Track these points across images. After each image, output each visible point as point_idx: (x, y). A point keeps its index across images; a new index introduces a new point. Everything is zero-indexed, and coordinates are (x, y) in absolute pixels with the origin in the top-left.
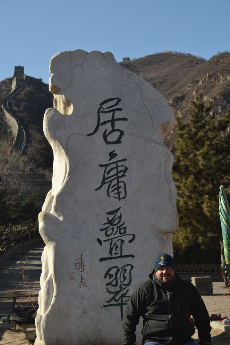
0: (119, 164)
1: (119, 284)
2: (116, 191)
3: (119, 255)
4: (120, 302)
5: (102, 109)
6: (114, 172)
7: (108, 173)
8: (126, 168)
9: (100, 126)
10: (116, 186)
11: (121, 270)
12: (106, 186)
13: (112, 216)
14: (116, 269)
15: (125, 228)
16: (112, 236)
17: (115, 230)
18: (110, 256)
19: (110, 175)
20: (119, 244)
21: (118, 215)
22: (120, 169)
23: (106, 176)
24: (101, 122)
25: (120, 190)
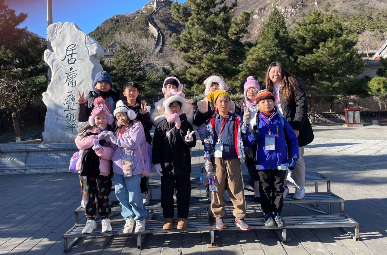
0: (74, 72)
1: (72, 120)
2: (72, 84)
3: (72, 109)
4: (72, 127)
5: (68, 49)
6: (72, 76)
7: (69, 77)
8: (76, 74)
9: (67, 57)
10: (72, 82)
11: (72, 115)
12: (68, 82)
13: (70, 93)
14: (70, 114)
15: (75, 98)
16: (70, 102)
17: (71, 99)
18: (68, 109)
19: (70, 77)
20: (72, 105)
21: (72, 93)
22: (74, 75)
23: (68, 78)
24: (67, 55)
25: (73, 83)
